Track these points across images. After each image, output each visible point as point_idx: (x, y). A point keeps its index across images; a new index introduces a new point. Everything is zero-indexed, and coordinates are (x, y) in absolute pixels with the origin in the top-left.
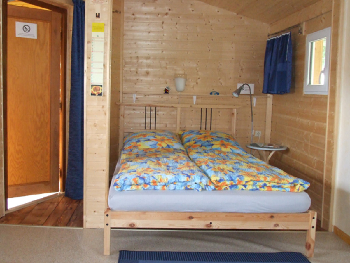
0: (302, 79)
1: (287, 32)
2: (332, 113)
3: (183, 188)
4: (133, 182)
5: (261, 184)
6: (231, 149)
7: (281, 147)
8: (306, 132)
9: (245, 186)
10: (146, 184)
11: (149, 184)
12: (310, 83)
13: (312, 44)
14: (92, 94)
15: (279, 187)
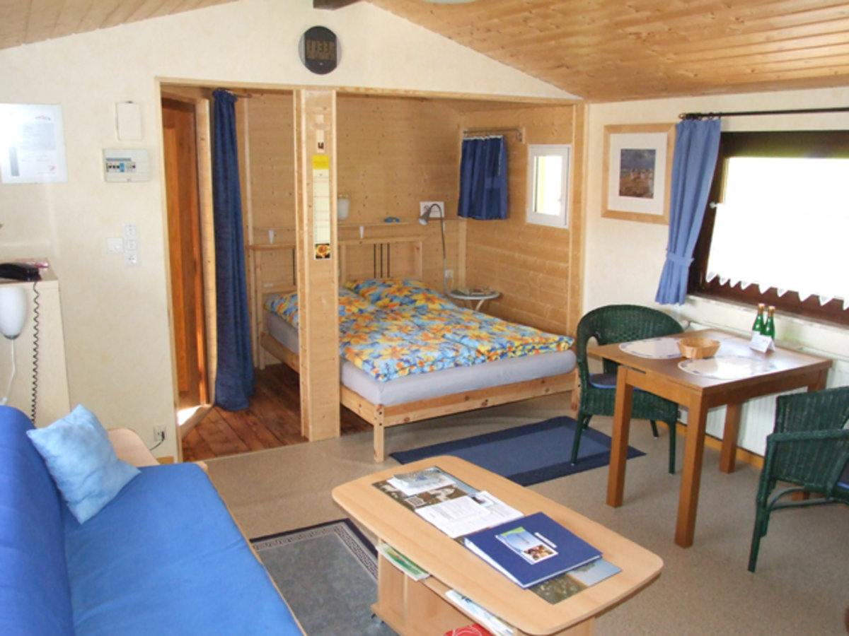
0: (522, 201)
1: (499, 135)
2: (576, 253)
3: (452, 365)
4: (398, 368)
5: (529, 347)
6: (440, 304)
7: (493, 293)
8: (531, 273)
9: (514, 352)
10: (412, 366)
11: (415, 365)
12: (536, 210)
13: (537, 159)
14: (318, 257)
15: (547, 347)
